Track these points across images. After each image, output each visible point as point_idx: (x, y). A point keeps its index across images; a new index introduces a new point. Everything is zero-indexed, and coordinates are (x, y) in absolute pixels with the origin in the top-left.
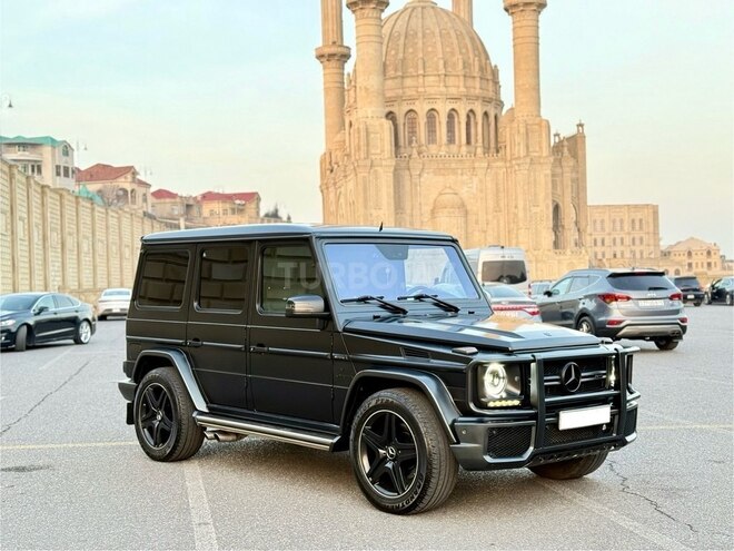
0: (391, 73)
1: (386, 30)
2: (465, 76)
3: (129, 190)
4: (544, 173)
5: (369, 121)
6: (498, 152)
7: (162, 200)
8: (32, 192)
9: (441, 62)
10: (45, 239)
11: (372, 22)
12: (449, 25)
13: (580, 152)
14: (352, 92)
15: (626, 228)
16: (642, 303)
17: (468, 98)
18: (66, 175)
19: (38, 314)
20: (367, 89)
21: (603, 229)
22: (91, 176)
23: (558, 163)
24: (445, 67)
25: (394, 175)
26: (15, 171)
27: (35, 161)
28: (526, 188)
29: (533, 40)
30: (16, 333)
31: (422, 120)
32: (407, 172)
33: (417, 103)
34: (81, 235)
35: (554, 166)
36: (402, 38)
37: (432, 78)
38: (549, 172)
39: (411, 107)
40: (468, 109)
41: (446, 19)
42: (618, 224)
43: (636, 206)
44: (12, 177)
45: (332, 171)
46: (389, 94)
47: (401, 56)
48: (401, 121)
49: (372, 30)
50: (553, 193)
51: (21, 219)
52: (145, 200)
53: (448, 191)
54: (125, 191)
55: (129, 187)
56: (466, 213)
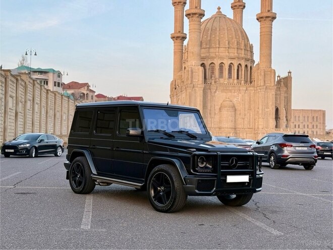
0: (204, 46)
1: (203, 27)
2: (237, 48)
3: (86, 93)
4: (272, 93)
5: (193, 67)
6: (251, 83)
7: (100, 99)
8: (43, 92)
9: (227, 42)
10: (47, 113)
11: (196, 23)
12: (231, 25)
13: (289, 85)
14: (186, 54)
15: (310, 120)
16: (297, 148)
17: (239, 58)
18: (59, 86)
19: (40, 142)
20: (193, 53)
21: (299, 120)
22: (70, 87)
23: (279, 89)
24: (228, 44)
25: (203, 92)
26: (36, 82)
27: (45, 79)
28: (263, 100)
29: (270, 33)
30: (30, 150)
31: (217, 68)
32: (209, 91)
33: (215, 59)
34: (63, 111)
35: (276, 90)
36: (210, 31)
37: (222, 49)
38: (274, 93)
39: (212, 62)
40: (238, 63)
41: (230, 23)
42: (306, 118)
43: (315, 111)
44: (34, 85)
45: (176, 89)
46: (202, 55)
47: (209, 38)
48: (207, 67)
49: (197, 27)
50: (275, 103)
51: (37, 103)
52: (92, 98)
53: (228, 99)
54: (84, 94)
55: (85, 92)
56: (235, 110)
